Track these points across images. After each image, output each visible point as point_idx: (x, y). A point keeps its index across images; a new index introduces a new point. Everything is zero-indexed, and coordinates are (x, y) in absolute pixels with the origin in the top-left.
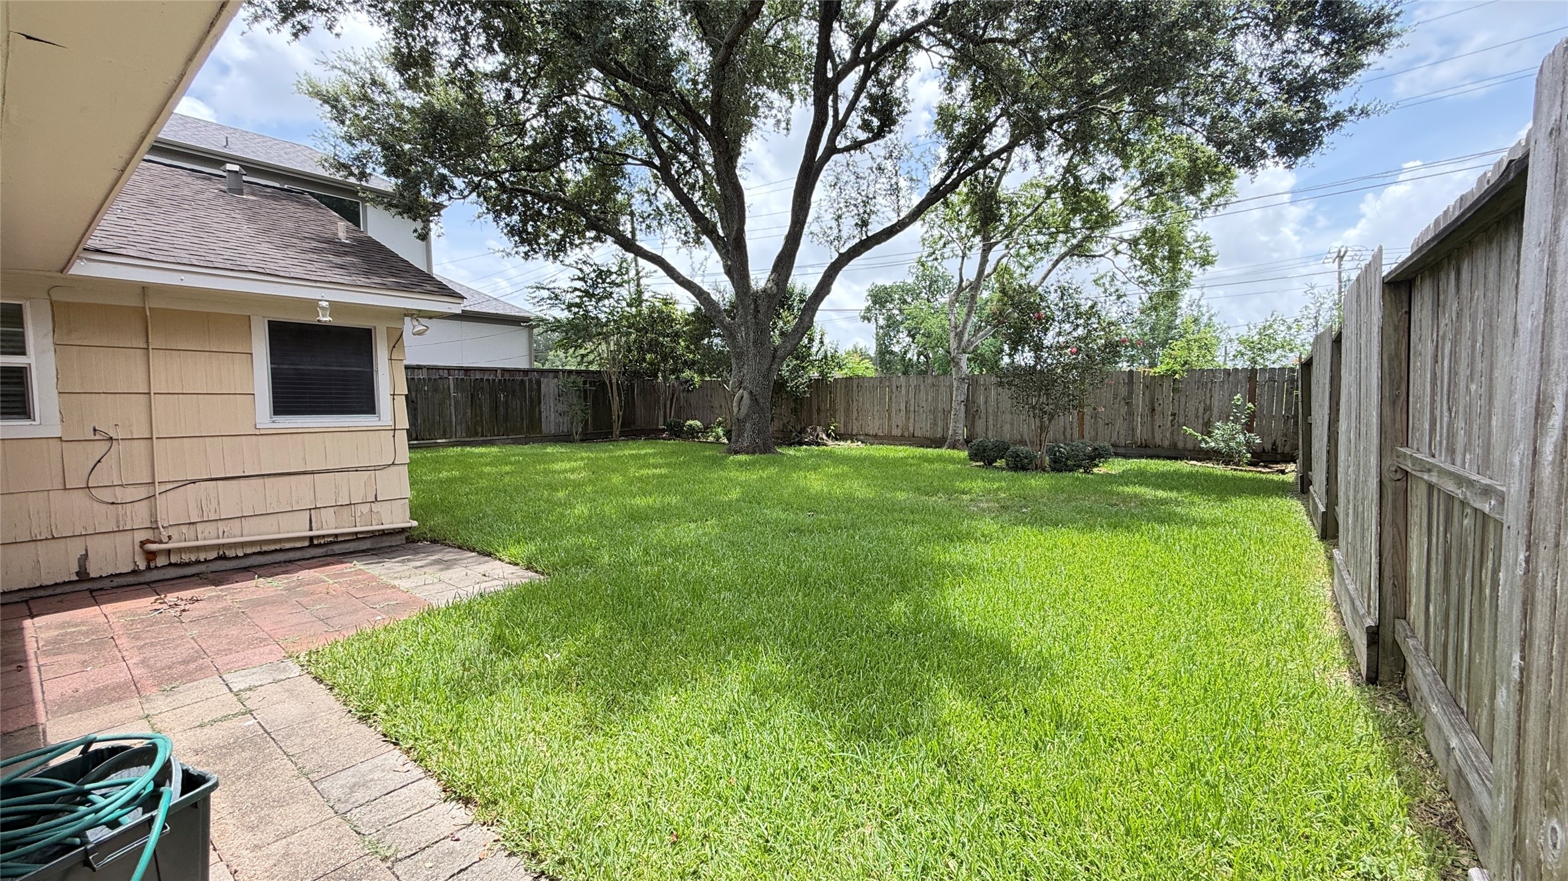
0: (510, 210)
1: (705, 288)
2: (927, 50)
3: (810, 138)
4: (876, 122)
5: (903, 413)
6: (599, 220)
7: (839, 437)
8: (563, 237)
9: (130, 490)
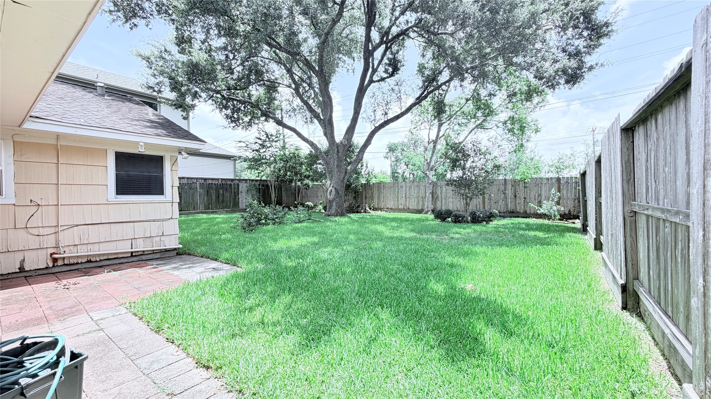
0: (226, 107)
1: (315, 142)
2: (413, 39)
3: (362, 76)
4: (391, 70)
5: (404, 198)
6: (267, 112)
7: (375, 209)
8: (251, 120)
9: (46, 229)
